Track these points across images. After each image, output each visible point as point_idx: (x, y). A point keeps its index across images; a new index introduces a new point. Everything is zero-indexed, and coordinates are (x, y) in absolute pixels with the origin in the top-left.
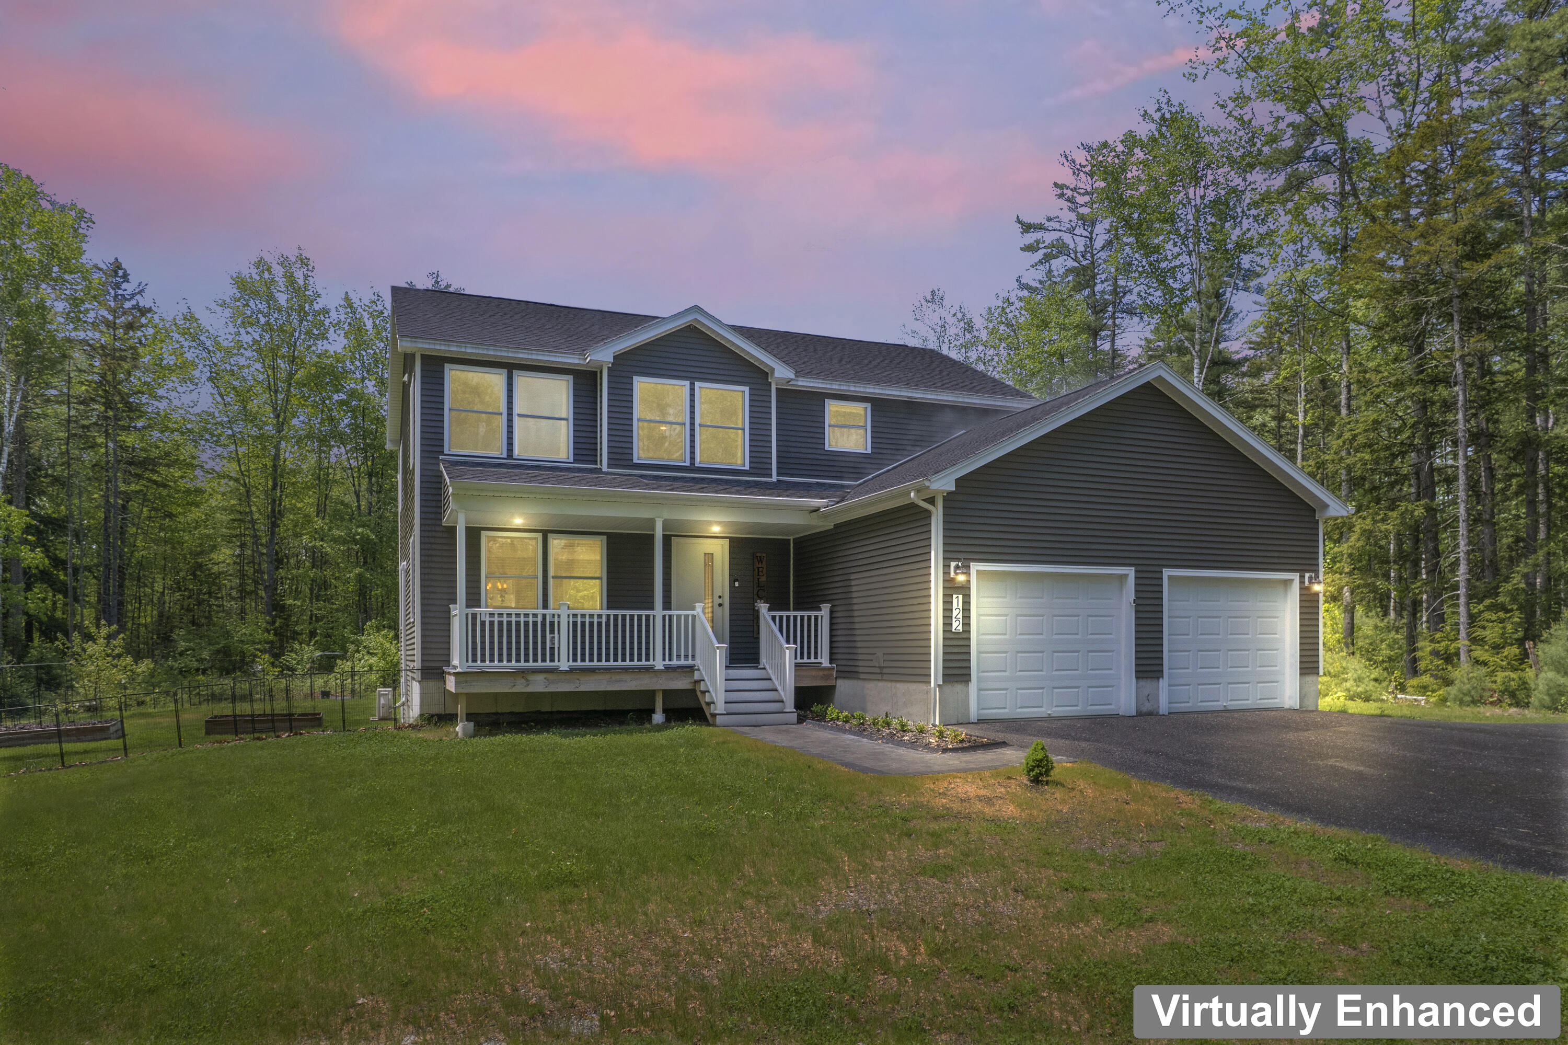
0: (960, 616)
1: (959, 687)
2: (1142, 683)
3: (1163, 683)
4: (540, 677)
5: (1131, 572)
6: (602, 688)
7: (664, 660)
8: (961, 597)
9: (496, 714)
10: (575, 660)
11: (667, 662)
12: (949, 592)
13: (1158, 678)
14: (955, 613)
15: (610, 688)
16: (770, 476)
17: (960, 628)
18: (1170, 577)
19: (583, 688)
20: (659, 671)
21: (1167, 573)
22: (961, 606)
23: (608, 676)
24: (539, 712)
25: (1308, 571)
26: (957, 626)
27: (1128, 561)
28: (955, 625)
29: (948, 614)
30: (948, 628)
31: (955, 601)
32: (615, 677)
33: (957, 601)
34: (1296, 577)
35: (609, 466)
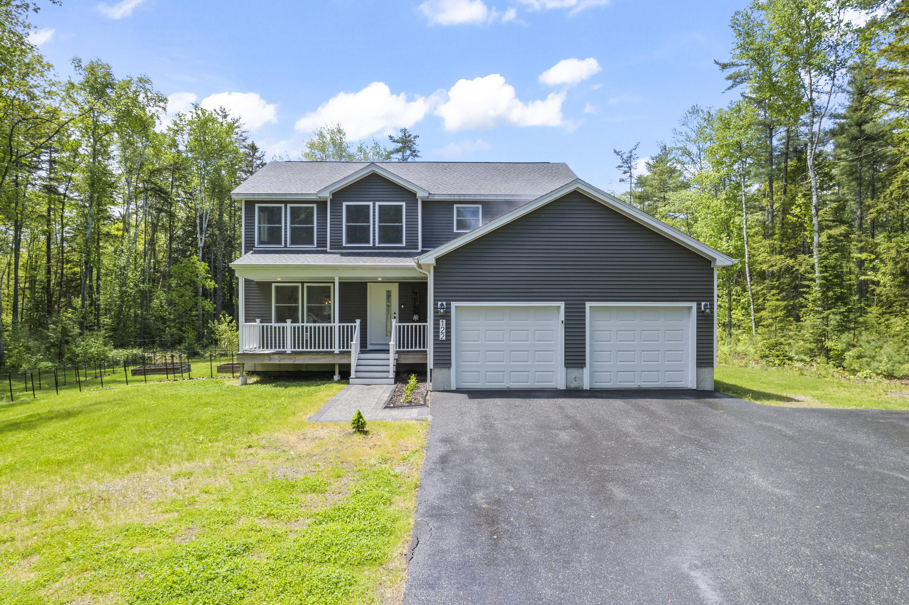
0: (444, 331)
1: (444, 371)
2: (570, 370)
3: (586, 371)
4: (276, 357)
5: (562, 305)
6: (306, 362)
7: (340, 348)
8: (444, 321)
9: (280, 372)
10: (295, 348)
11: (341, 350)
12: (436, 318)
13: (583, 368)
14: (441, 330)
15: (311, 362)
16: (417, 249)
17: (444, 338)
18: (590, 307)
19: (297, 362)
20: (337, 354)
21: (588, 305)
22: (444, 326)
23: (309, 356)
24: (300, 371)
25: (704, 301)
26: (442, 337)
27: (559, 298)
28: (441, 336)
29: (436, 330)
30: (436, 338)
31: (441, 323)
32: (313, 357)
33: (443, 324)
34: (694, 305)
35: (331, 249)
